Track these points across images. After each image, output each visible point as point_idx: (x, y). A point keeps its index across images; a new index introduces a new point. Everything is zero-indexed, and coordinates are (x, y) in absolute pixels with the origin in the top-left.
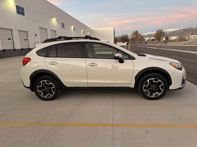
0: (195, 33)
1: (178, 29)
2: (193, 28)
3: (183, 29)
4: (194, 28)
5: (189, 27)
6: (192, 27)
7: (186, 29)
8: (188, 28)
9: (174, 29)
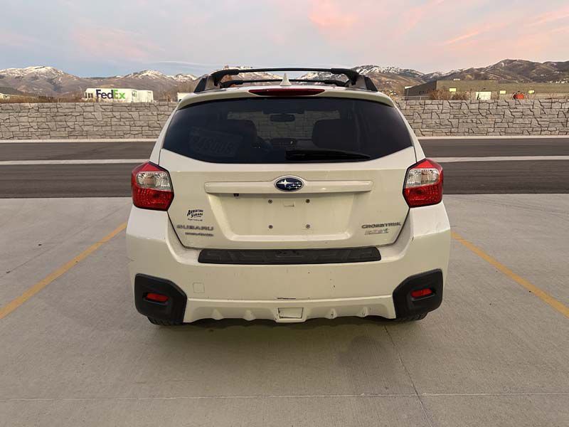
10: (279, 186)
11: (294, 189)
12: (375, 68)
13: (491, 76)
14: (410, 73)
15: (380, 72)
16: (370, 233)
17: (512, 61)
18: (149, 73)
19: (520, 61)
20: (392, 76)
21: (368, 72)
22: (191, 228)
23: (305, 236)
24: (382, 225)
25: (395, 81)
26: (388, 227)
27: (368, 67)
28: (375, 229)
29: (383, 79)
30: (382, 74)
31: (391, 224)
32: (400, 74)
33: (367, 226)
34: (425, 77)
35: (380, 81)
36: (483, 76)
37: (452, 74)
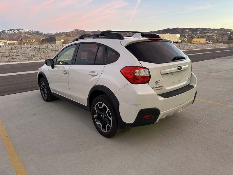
12: (22, 30)
13: (72, 35)
14: (39, 33)
15: (24, 32)
17: (78, 30)
19: (80, 30)
20: (31, 34)
21: (18, 31)
22: (156, 88)
25: (32, 36)
27: (17, 30)
29: (26, 35)
30: (26, 33)
32: (34, 33)
34: (46, 35)
35: (25, 36)
36: (68, 35)
37: (57, 34)
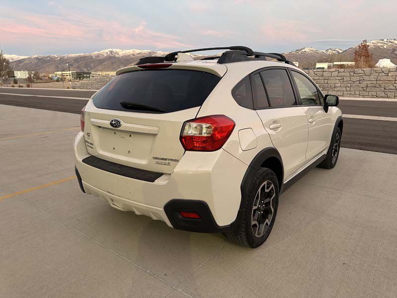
0: (60, 67)
1: (26, 57)
2: (55, 58)
3: (36, 58)
4: (57, 58)
5: (47, 56)
6: (52, 55)
7: (42, 59)
8: (45, 57)
9: (18, 56)
10: (111, 124)
11: (116, 127)
16: (158, 163)
18: (307, 50)
22: (88, 143)
23: (127, 158)
24: (166, 159)
26: (170, 161)
28: (161, 161)
31: (171, 160)
33: (156, 158)
